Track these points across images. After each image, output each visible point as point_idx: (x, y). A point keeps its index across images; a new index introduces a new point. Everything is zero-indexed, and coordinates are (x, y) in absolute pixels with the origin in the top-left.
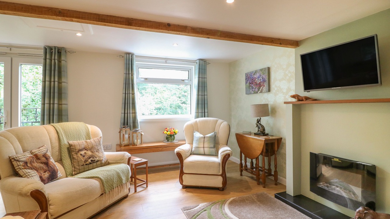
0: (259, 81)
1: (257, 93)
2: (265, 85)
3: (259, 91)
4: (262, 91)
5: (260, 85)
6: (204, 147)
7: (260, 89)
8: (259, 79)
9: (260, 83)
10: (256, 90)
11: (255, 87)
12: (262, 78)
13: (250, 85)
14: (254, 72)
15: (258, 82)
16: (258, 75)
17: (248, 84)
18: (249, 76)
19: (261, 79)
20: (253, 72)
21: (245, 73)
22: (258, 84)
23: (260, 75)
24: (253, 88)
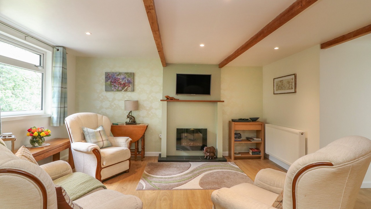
0: (124, 82)
1: (120, 91)
2: (130, 85)
3: (124, 90)
4: (127, 90)
5: (125, 85)
6: (103, 141)
7: (124, 88)
8: (124, 80)
9: (124, 84)
10: (120, 88)
11: (118, 86)
12: (128, 80)
13: (112, 83)
14: (118, 73)
15: (122, 83)
16: (122, 77)
17: (109, 82)
18: (110, 75)
19: (126, 80)
20: (116, 73)
21: (106, 73)
22: (122, 84)
23: (125, 78)
24: (115, 86)
